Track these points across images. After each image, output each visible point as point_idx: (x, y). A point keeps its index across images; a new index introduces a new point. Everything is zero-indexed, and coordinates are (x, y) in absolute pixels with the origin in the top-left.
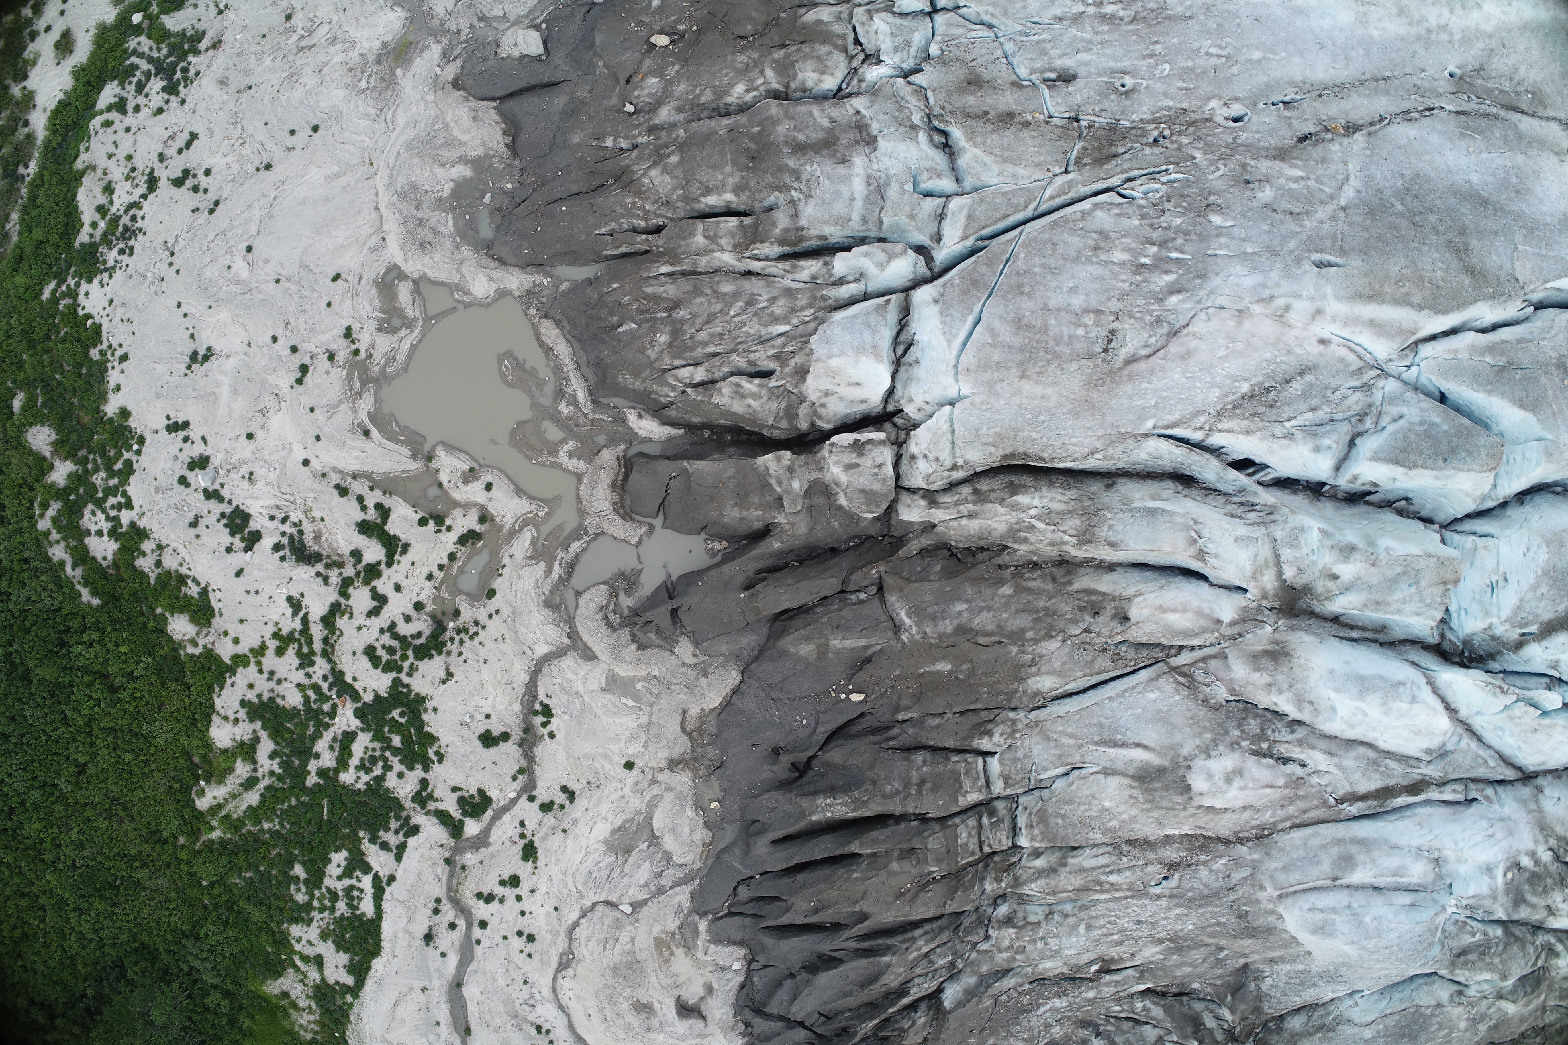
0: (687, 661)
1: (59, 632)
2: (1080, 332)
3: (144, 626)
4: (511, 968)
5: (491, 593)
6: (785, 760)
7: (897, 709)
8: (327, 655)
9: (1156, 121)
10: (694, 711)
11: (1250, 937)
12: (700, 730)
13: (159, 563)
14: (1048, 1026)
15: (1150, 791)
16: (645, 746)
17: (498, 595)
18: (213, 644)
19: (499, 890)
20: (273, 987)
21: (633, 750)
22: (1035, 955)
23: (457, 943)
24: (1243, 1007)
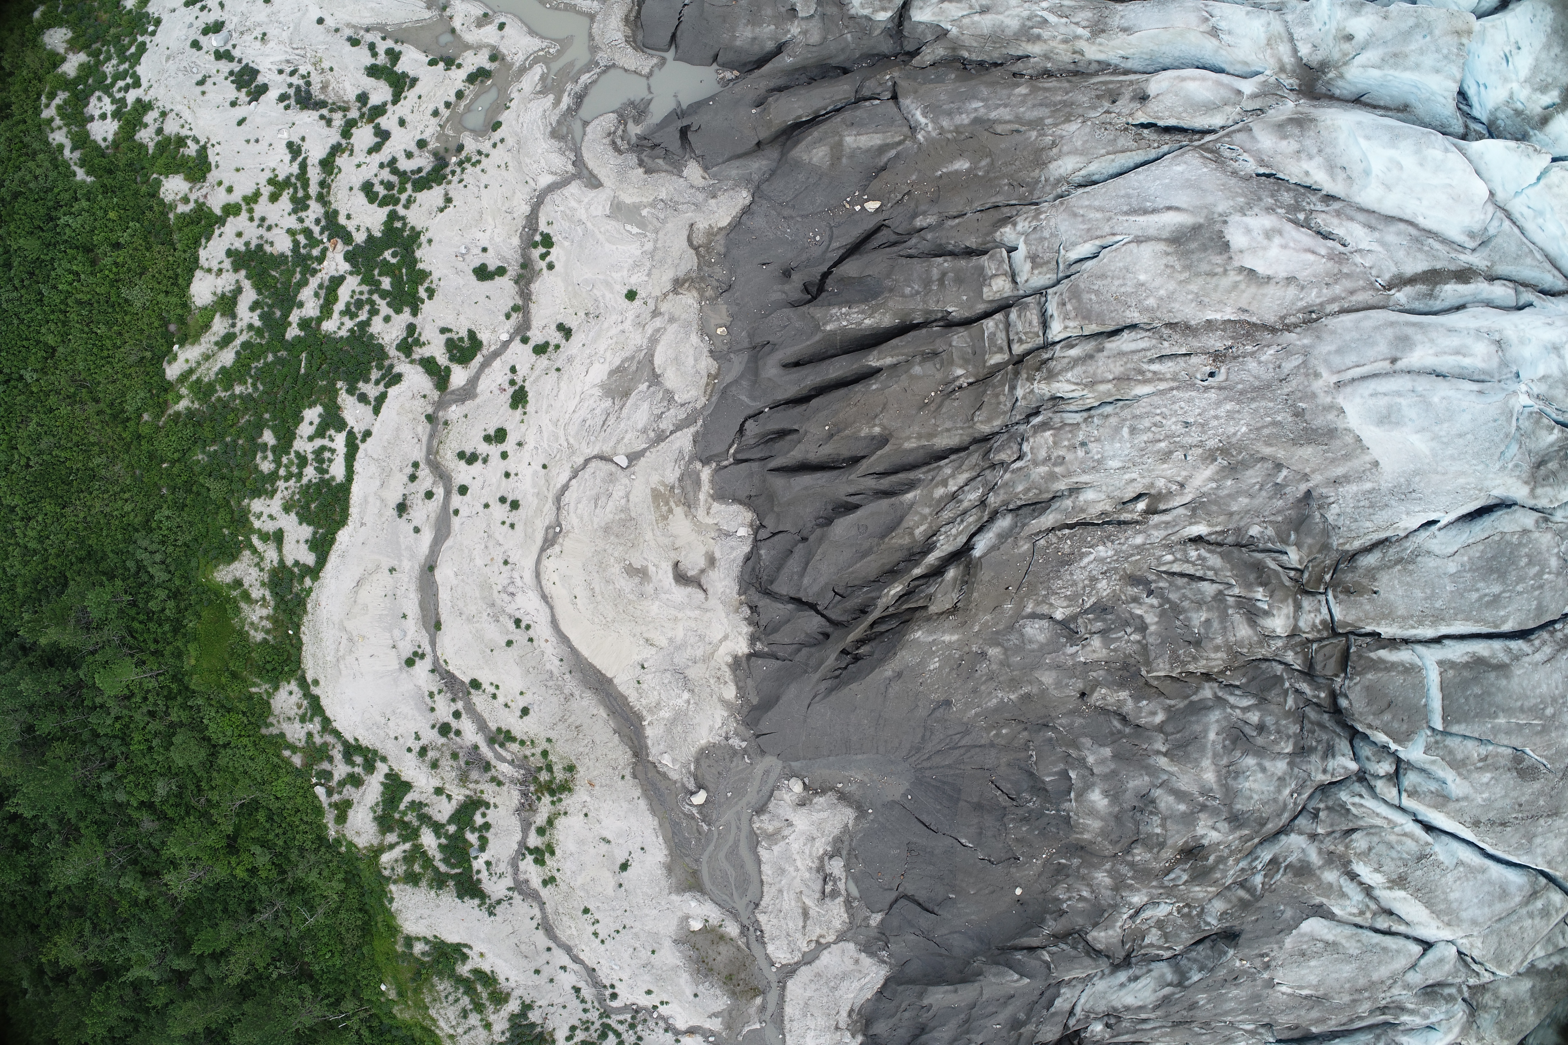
0: (695, 183)
1: (49, 209)
3: (136, 193)
4: (491, 544)
5: (497, 126)
6: (798, 279)
7: (915, 216)
8: (322, 199)
10: (702, 225)
11: (1309, 442)
12: (708, 247)
13: (159, 131)
14: (1093, 579)
15: (1186, 254)
16: (649, 275)
17: (503, 127)
18: (205, 197)
19: (483, 448)
20: (224, 574)
21: (635, 280)
22: (1075, 467)
23: (433, 516)
24: (1309, 541)
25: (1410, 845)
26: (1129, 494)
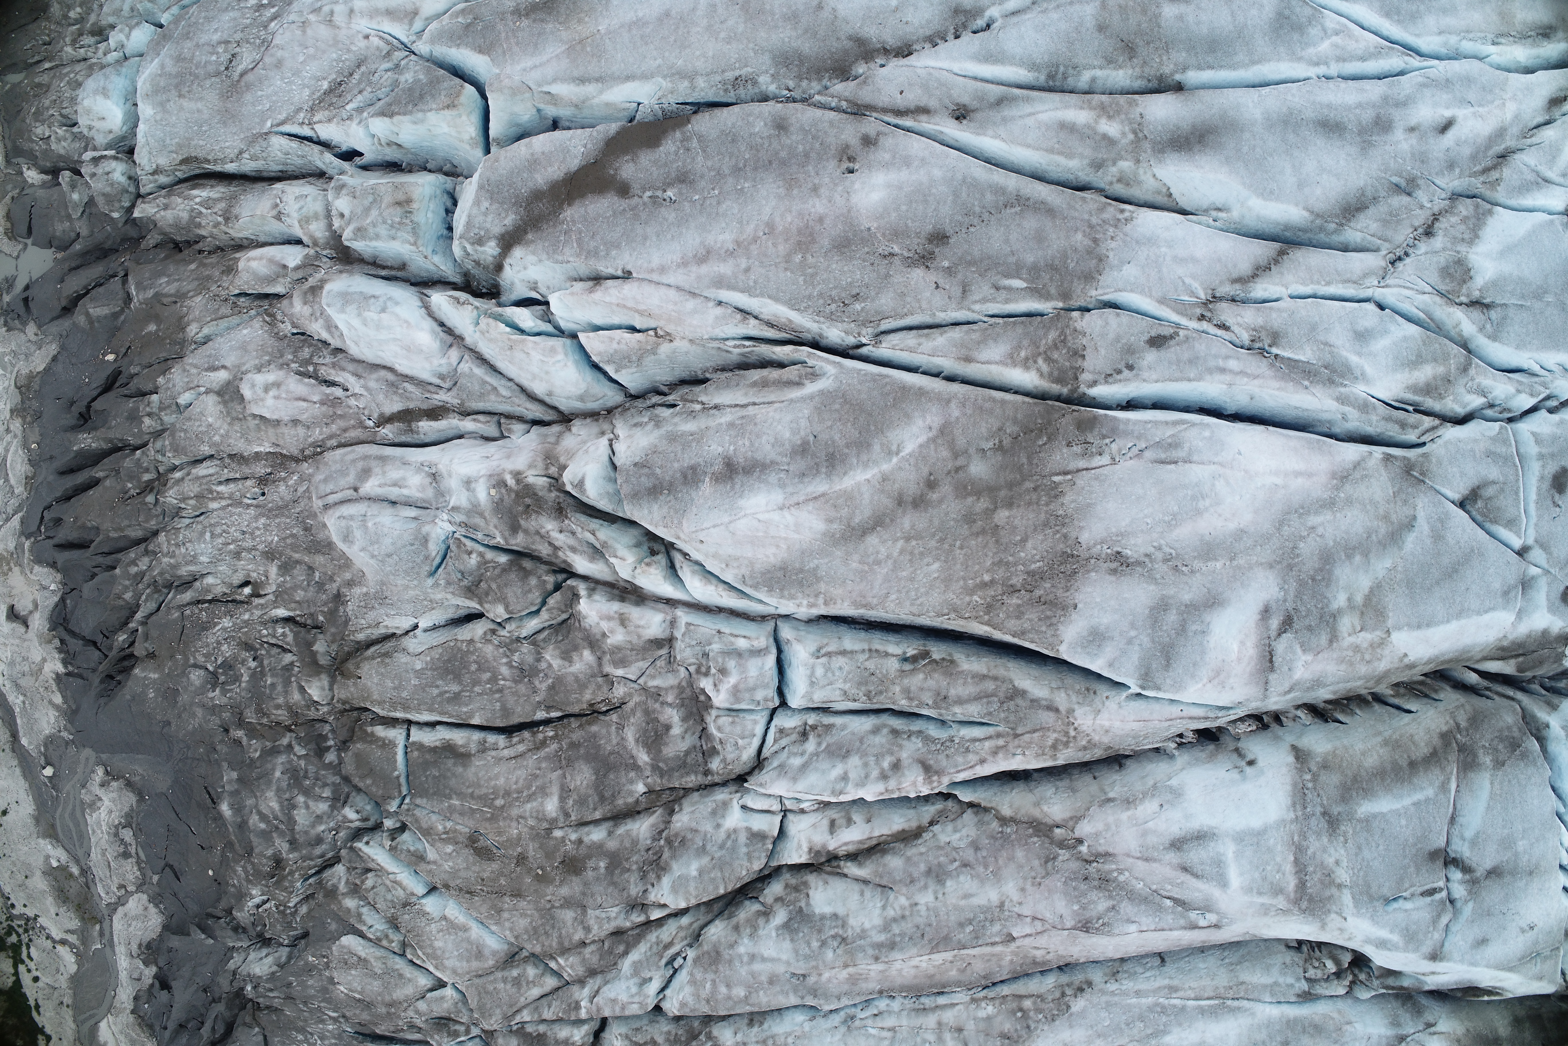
0: (31, 338)
2: (214, 58)
6: (75, 410)
7: (131, 365)
10: (25, 372)
12: (27, 387)
14: (219, 643)
24: (333, 630)
25: (400, 893)
26: (236, 582)
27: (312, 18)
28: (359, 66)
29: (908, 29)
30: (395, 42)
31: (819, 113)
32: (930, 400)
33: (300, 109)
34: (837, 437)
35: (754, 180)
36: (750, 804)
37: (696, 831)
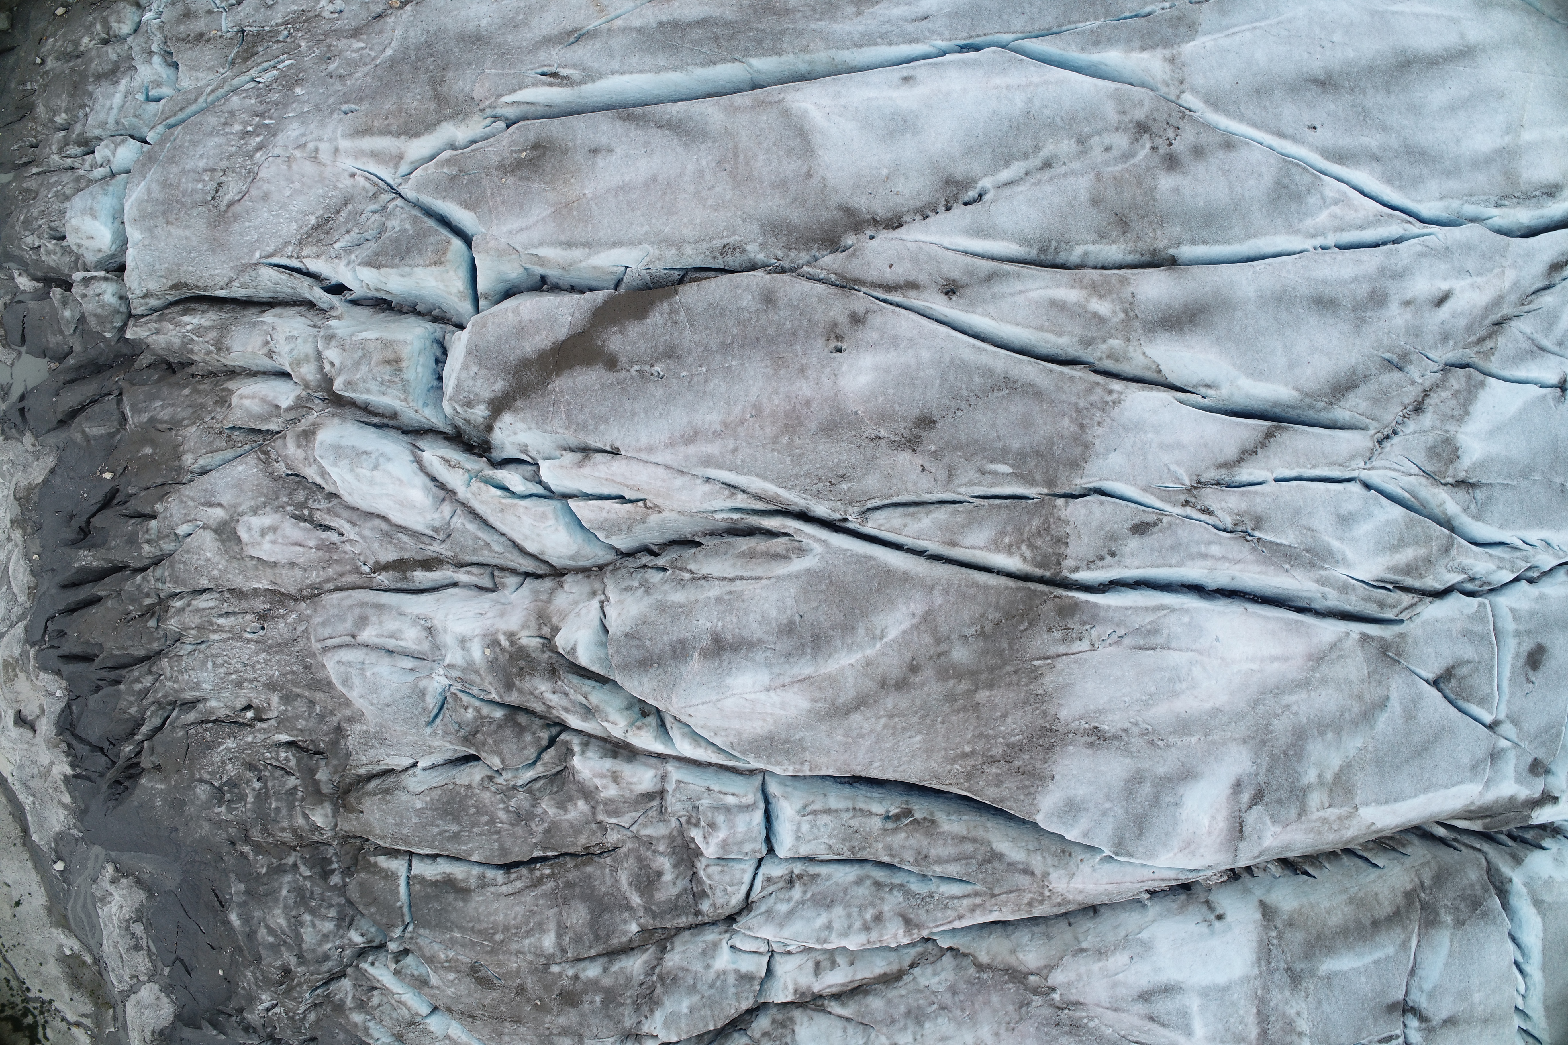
0: (29, 449)
2: (200, 186)
6: (75, 524)
7: (129, 485)
9: (285, 24)
10: (24, 484)
12: (26, 499)
14: (224, 763)
25: (405, 1012)
26: (239, 706)
27: (297, 153)
28: (346, 204)
29: (899, 200)
30: (381, 183)
31: (807, 285)
32: (914, 587)
33: (288, 243)
34: (822, 619)
35: (742, 358)
36: (739, 945)
37: (687, 970)
